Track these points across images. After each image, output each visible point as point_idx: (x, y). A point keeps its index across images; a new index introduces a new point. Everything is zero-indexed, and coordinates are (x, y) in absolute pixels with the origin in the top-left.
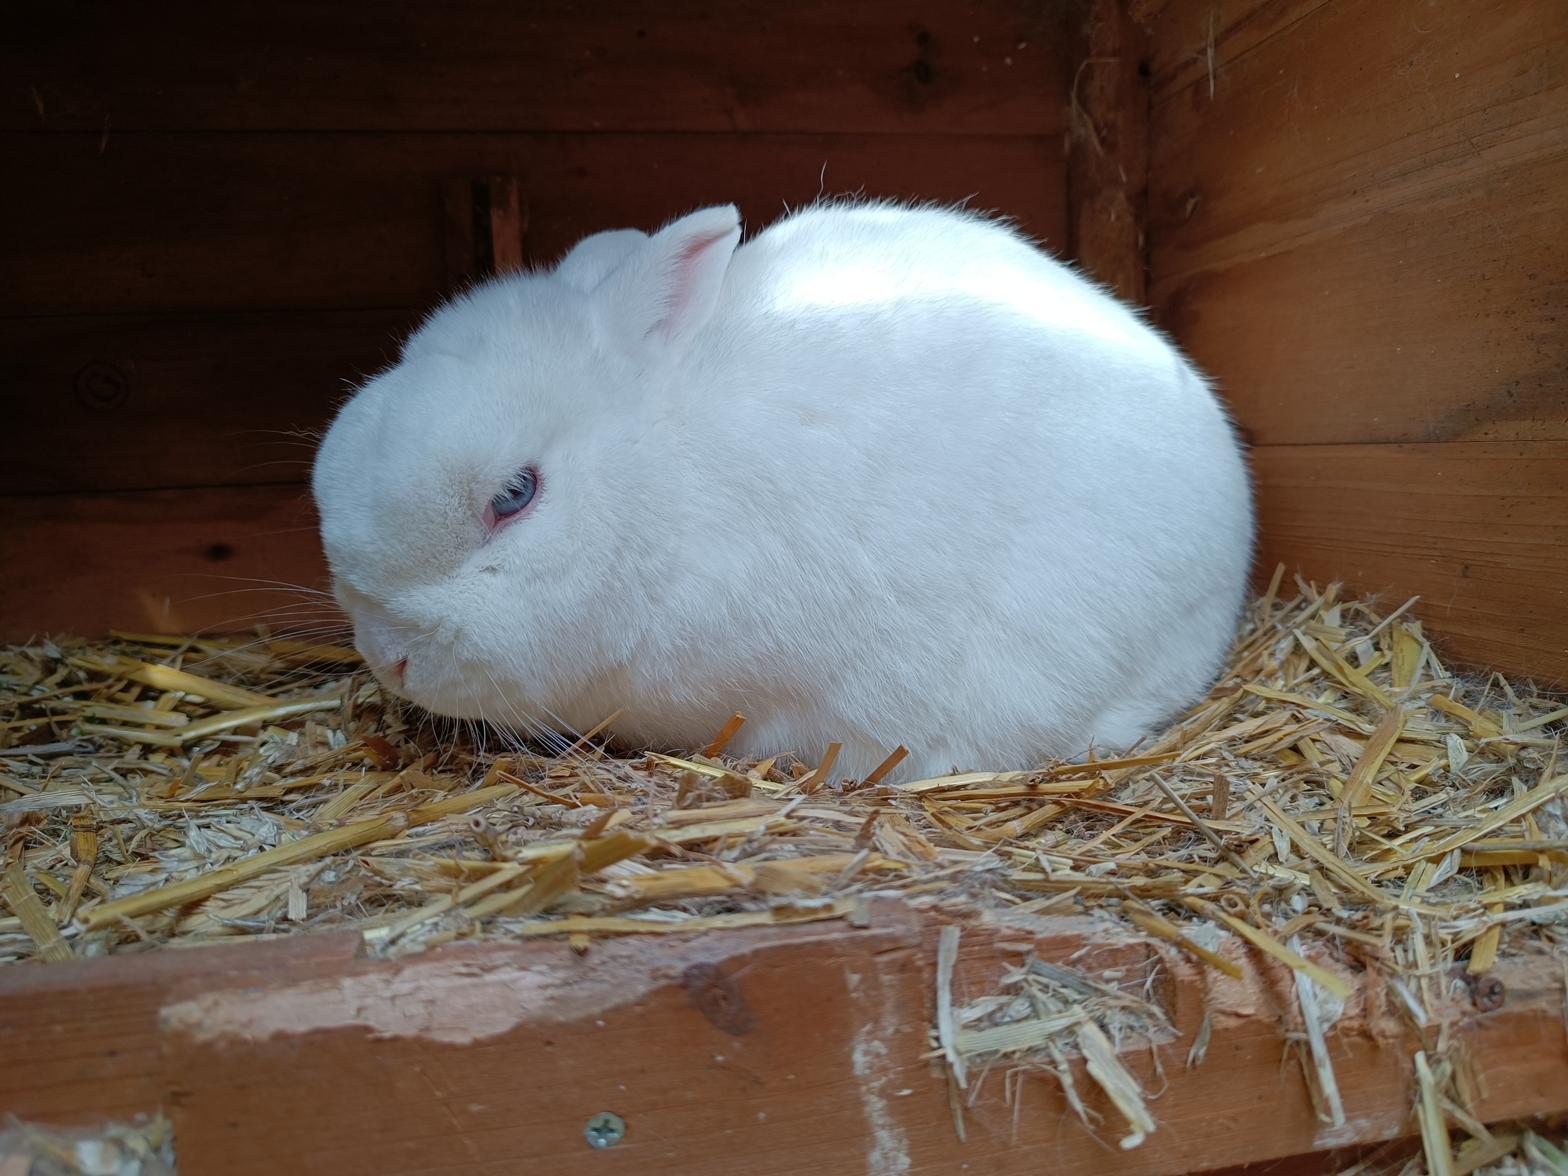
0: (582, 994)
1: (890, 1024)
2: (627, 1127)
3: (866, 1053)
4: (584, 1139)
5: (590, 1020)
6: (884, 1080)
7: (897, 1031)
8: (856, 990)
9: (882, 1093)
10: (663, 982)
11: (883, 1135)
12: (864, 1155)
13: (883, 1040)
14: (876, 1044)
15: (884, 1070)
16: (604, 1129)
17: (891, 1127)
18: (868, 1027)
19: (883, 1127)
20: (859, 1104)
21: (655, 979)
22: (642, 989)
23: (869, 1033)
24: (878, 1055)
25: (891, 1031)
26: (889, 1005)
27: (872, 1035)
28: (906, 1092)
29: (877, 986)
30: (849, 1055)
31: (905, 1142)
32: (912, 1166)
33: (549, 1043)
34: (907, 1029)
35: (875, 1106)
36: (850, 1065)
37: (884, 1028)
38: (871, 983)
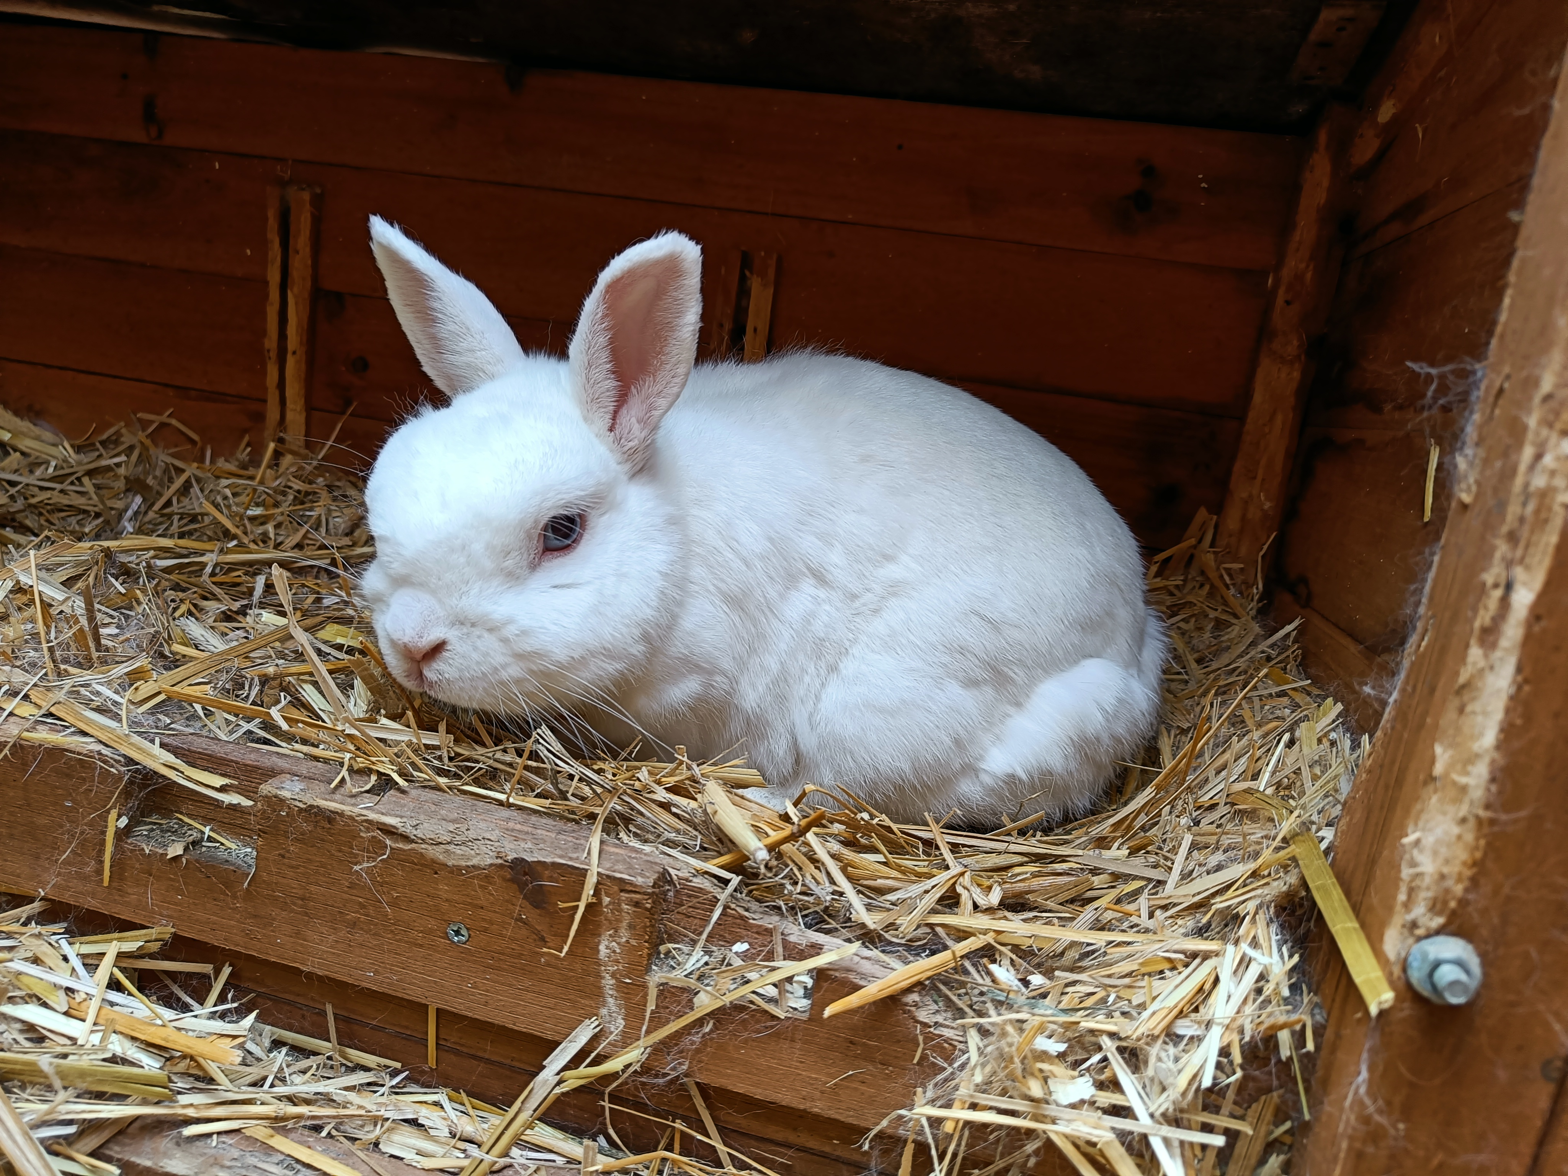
0: (459, 852)
1: (624, 935)
2: (470, 936)
3: (607, 947)
4: (447, 933)
5: (459, 868)
6: (615, 968)
7: (627, 942)
8: (606, 906)
9: (613, 975)
10: (500, 861)
11: (611, 1001)
12: (598, 1009)
13: (618, 944)
14: (614, 944)
15: (617, 962)
16: (457, 933)
17: (616, 998)
18: (609, 932)
19: (612, 996)
20: (599, 976)
21: (497, 858)
22: (489, 861)
23: (610, 936)
24: (614, 952)
25: (624, 940)
26: (624, 924)
27: (614, 938)
28: (627, 981)
29: (620, 910)
30: (598, 945)
31: (623, 1011)
32: (625, 1027)
33: (436, 873)
34: (633, 942)
35: (608, 982)
36: (598, 951)
37: (620, 937)
38: (616, 905)
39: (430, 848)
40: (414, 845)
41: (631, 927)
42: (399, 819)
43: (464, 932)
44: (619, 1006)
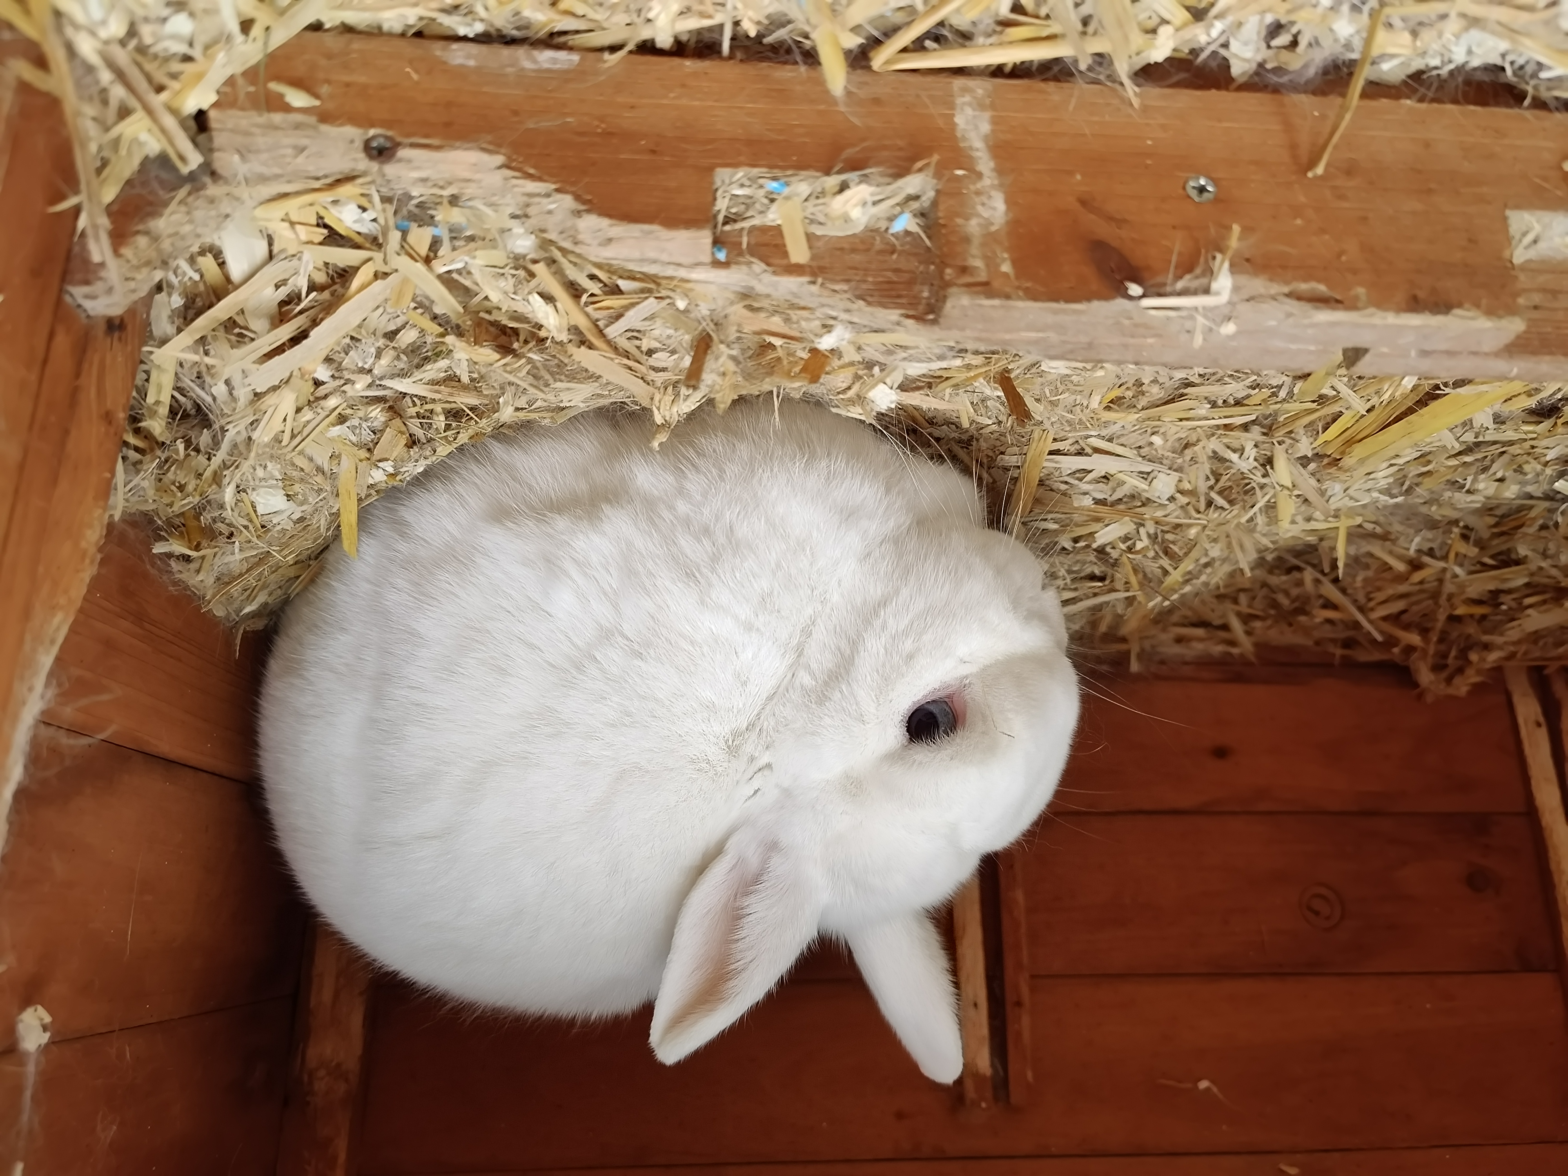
1: (973, 226)
2: (1184, 188)
3: (994, 209)
4: (1216, 186)
6: (979, 186)
7: (968, 220)
8: (1004, 260)
9: (980, 176)
11: (978, 143)
12: (993, 131)
13: (979, 216)
14: (985, 214)
15: (978, 193)
16: (1202, 190)
17: (971, 148)
18: (995, 228)
19: (977, 150)
20: (1000, 171)
23: (993, 224)
24: (983, 204)
25: (974, 222)
26: (976, 242)
27: (988, 222)
28: (960, 172)
29: (985, 258)
30: (1008, 209)
31: (959, 135)
32: (953, 115)
33: (1247, 259)
34: (959, 221)
35: (985, 167)
36: (1007, 202)
37: (979, 225)
38: (991, 263)
39: (1262, 291)
40: (1286, 290)
41: (966, 240)
42: (1314, 320)
43: (1194, 194)
44: (964, 138)
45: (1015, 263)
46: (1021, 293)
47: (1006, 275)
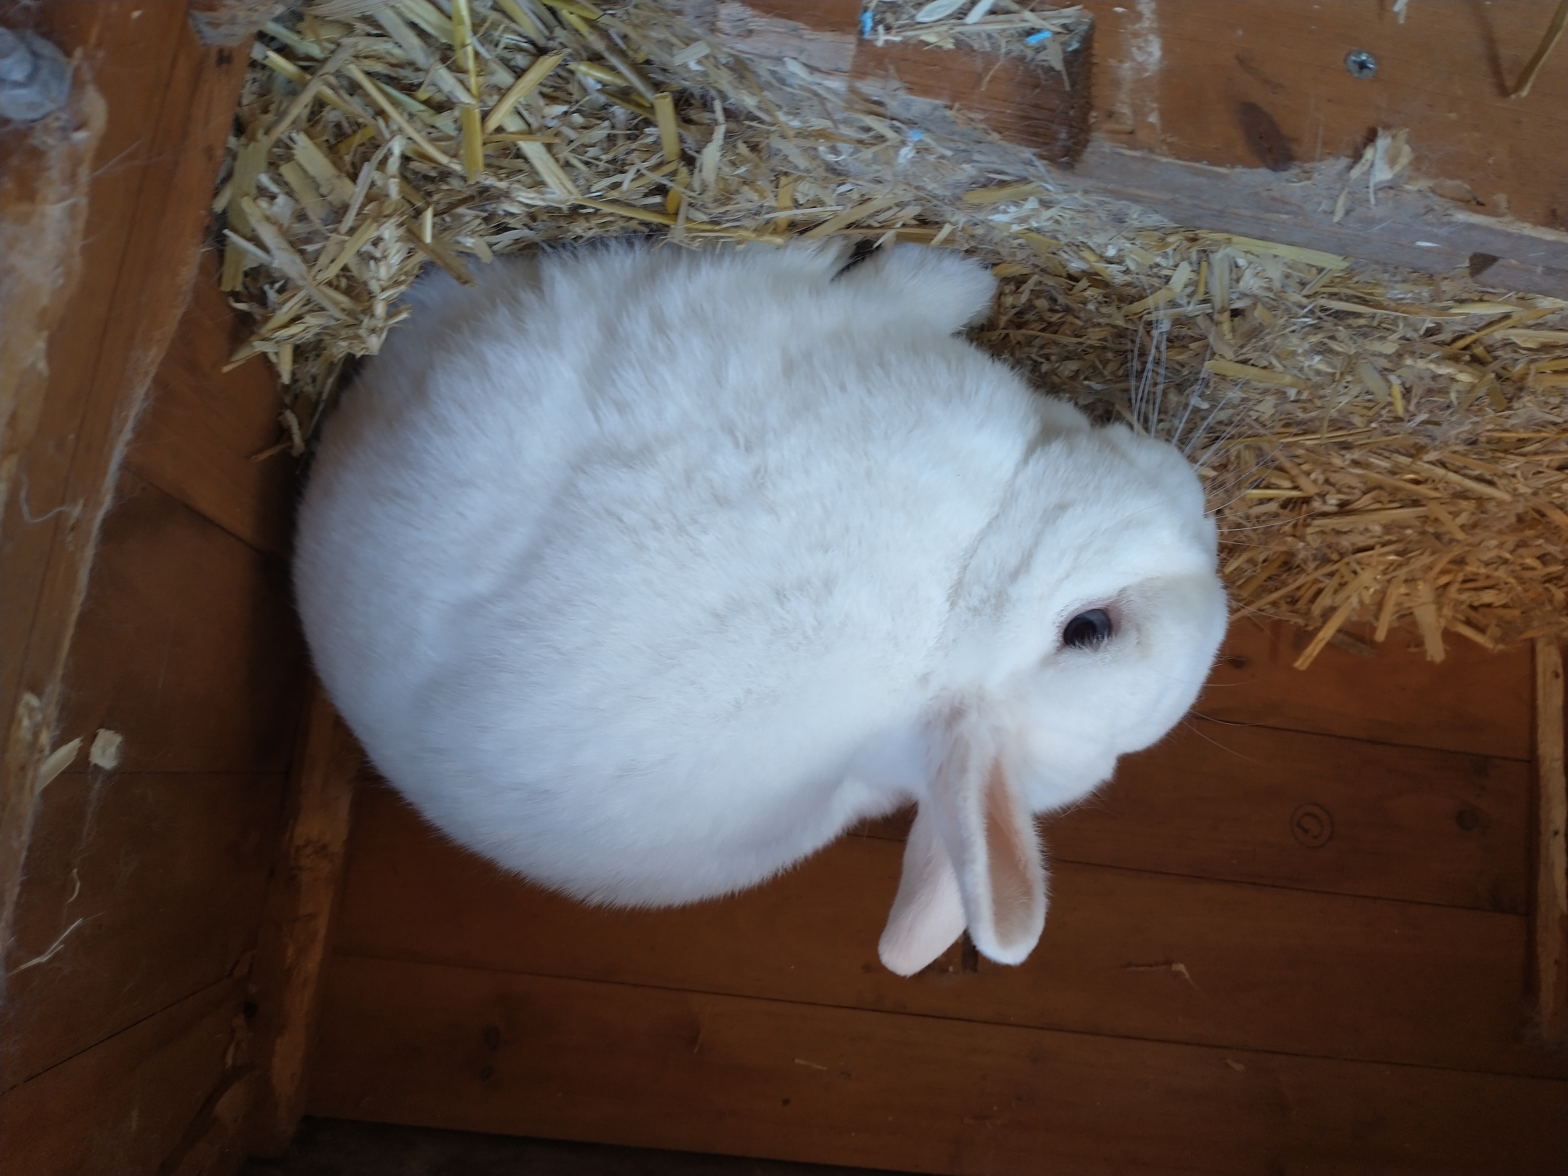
1: (1126, 70)
2: (1345, 61)
3: (1150, 54)
4: (1377, 64)
6: (1137, 26)
7: (1121, 62)
8: (1153, 110)
9: (1139, 16)
10: (1307, 166)
13: (1134, 59)
14: (1140, 58)
15: (1136, 35)
16: (1362, 66)
18: (1147, 74)
20: (1160, 15)
21: (1311, 171)
22: (1321, 165)
23: (1146, 70)
24: (1139, 48)
25: (1127, 65)
26: (1126, 87)
27: (1141, 67)
28: (1119, 10)
29: (1134, 107)
30: (1164, 57)
34: (1112, 62)
35: (1146, 7)
36: (1162, 48)
37: (1132, 69)
38: (1139, 112)
40: (1432, 184)
41: (1117, 83)
42: (1453, 219)
43: (1354, 68)
45: (1163, 114)
46: (1165, 147)
47: (1151, 126)
